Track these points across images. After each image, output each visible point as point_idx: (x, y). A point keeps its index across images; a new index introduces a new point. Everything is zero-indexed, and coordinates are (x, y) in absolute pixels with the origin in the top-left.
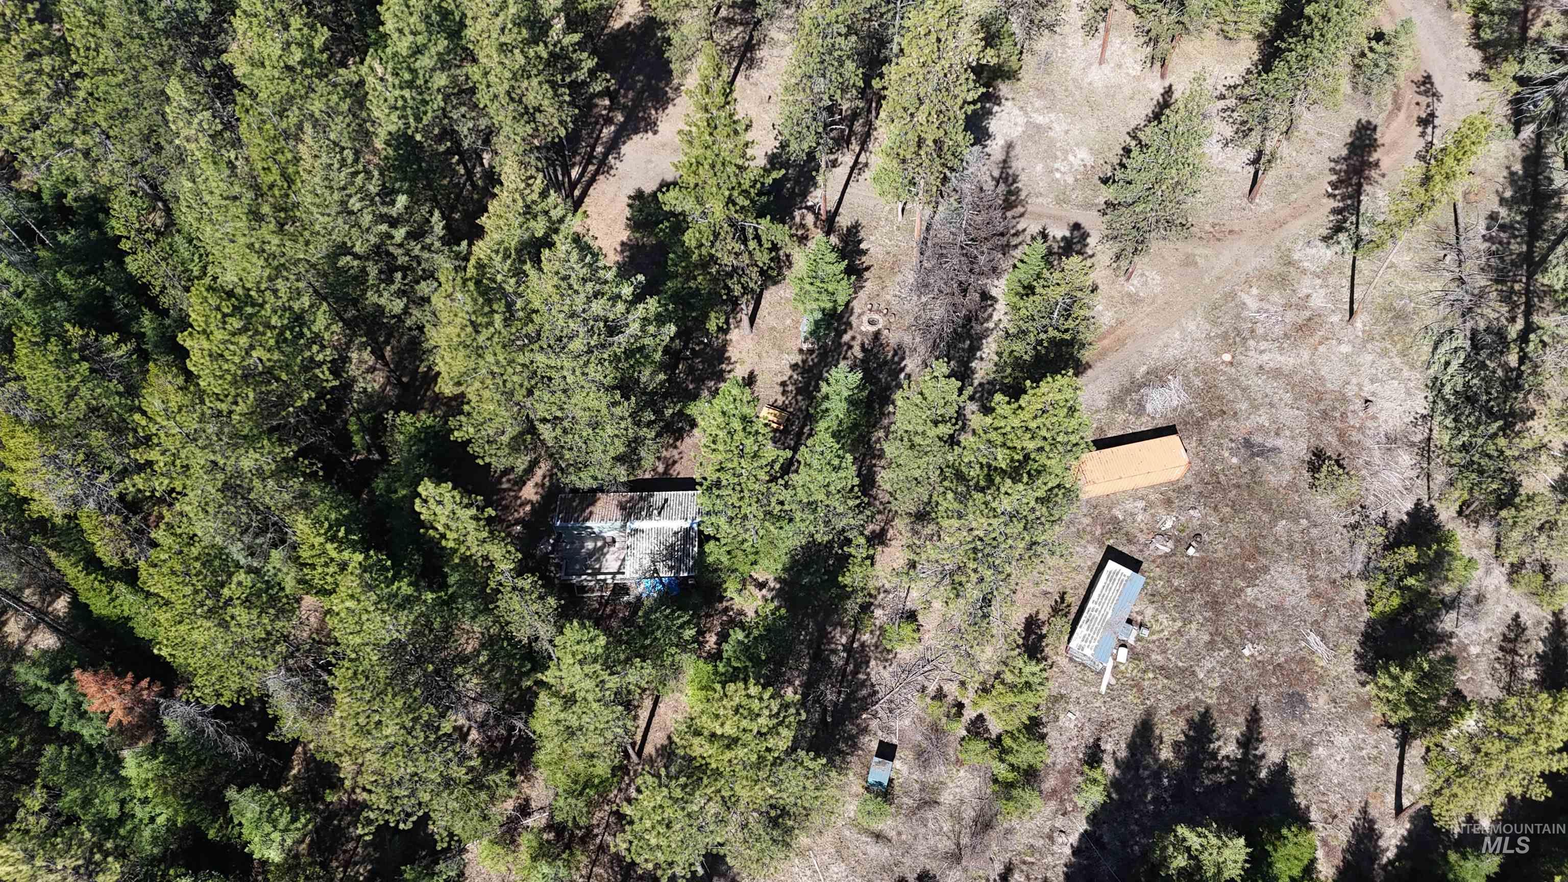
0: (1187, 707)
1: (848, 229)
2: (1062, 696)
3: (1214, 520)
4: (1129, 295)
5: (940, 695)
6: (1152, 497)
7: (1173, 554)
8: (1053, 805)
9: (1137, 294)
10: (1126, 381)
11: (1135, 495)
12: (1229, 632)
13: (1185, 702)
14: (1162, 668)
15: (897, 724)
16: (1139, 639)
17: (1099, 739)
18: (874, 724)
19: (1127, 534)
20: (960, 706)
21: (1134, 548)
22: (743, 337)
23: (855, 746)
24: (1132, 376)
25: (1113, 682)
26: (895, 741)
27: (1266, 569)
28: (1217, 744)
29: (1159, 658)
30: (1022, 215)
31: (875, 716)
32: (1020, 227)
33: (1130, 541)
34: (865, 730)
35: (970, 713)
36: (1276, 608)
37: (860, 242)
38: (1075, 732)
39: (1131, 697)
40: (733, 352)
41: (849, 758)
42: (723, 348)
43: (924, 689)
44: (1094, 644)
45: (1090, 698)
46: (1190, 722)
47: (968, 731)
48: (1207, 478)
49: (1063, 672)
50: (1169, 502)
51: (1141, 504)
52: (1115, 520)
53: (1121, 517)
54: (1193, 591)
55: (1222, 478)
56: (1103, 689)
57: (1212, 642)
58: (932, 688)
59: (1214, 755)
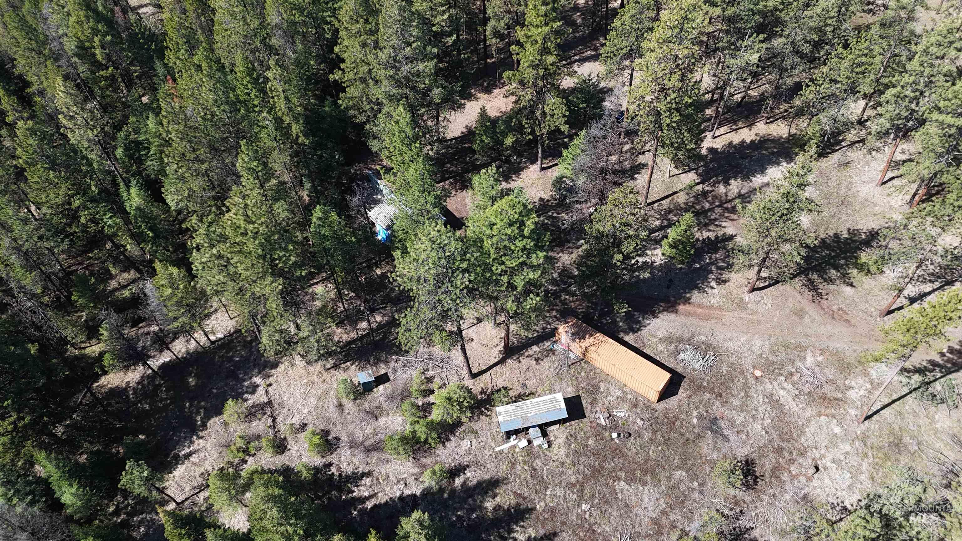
0: (525, 498)
1: (639, 164)
2: (476, 433)
3: (647, 435)
4: (742, 300)
5: (430, 380)
6: (629, 396)
7: (605, 428)
8: (416, 470)
9: (747, 304)
10: (686, 336)
11: (622, 387)
12: (587, 490)
13: (526, 495)
14: (535, 470)
15: (400, 372)
16: (540, 446)
17: (468, 466)
18: (393, 364)
19: (595, 399)
20: (432, 392)
21: (589, 407)
22: (535, 171)
23: (376, 364)
24: (693, 336)
25: (505, 451)
26: (391, 378)
27: (645, 483)
28: (518, 528)
29: (540, 464)
30: (733, 220)
31: (397, 361)
32: (724, 224)
33: (591, 403)
34: (387, 362)
35: (431, 399)
36: (627, 505)
37: (638, 173)
38: (463, 453)
39: (504, 467)
40: (524, 174)
41: (368, 366)
42: (522, 169)
43: (427, 370)
44: (507, 418)
45: (487, 446)
46: (518, 505)
47: (423, 405)
48: (671, 416)
49: (490, 424)
50: (635, 406)
51: (619, 393)
52: (596, 388)
53: (602, 390)
54: (594, 454)
55: (678, 423)
56: (497, 449)
57: (574, 485)
58: (430, 373)
59: (511, 531)
